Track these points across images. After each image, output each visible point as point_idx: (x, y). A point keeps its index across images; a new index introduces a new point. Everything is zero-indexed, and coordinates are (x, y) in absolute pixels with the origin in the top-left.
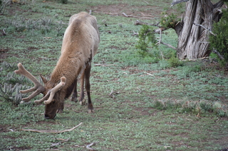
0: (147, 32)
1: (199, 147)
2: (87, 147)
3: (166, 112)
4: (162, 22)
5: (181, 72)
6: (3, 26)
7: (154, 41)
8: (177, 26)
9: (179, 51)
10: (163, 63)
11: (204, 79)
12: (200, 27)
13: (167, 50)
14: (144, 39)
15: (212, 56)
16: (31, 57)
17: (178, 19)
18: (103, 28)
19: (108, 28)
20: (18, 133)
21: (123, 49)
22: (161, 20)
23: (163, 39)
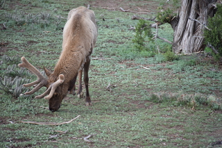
0: (144, 27)
1: (193, 139)
2: (85, 139)
3: (161, 105)
4: (158, 17)
5: (176, 66)
6: (3, 20)
7: (150, 36)
8: (173, 21)
9: (174, 45)
10: (159, 57)
11: (199, 73)
12: (195, 22)
13: (163, 44)
14: (141, 34)
15: (207, 50)
16: (31, 51)
17: (174, 13)
18: (101, 22)
19: (106, 23)
20: (17, 125)
21: (120, 43)
22: (157, 15)
23: (159, 33)
